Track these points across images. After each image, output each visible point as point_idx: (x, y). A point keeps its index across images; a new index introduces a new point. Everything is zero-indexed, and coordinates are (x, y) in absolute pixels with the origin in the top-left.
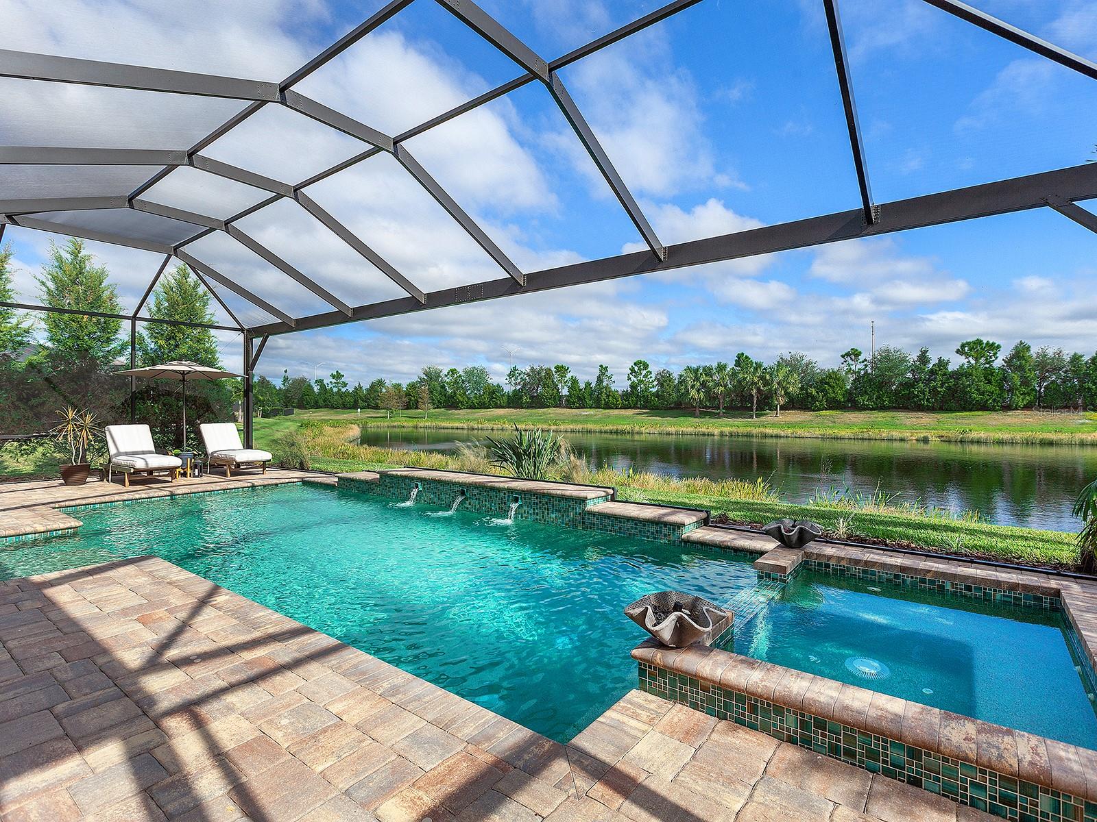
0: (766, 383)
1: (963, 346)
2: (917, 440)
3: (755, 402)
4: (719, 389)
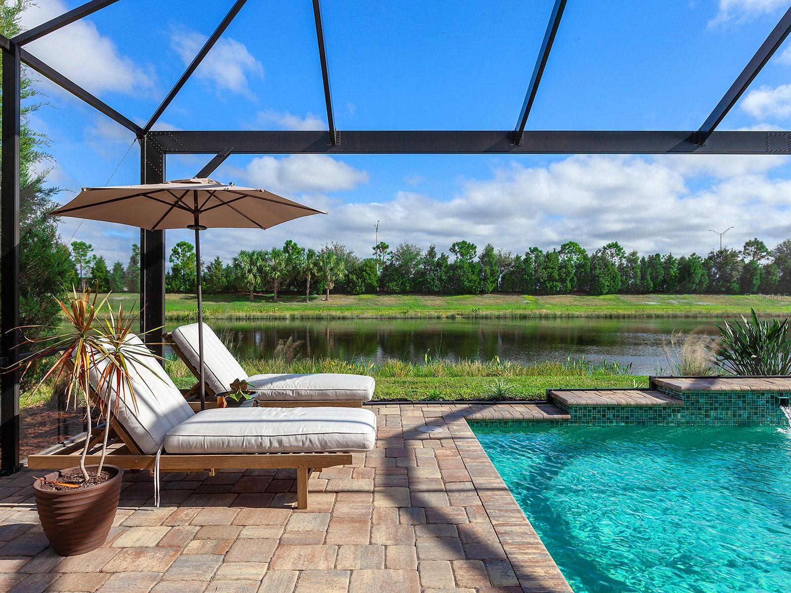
1: (454, 245)
2: (447, 318)
3: (308, 286)
4: (275, 274)
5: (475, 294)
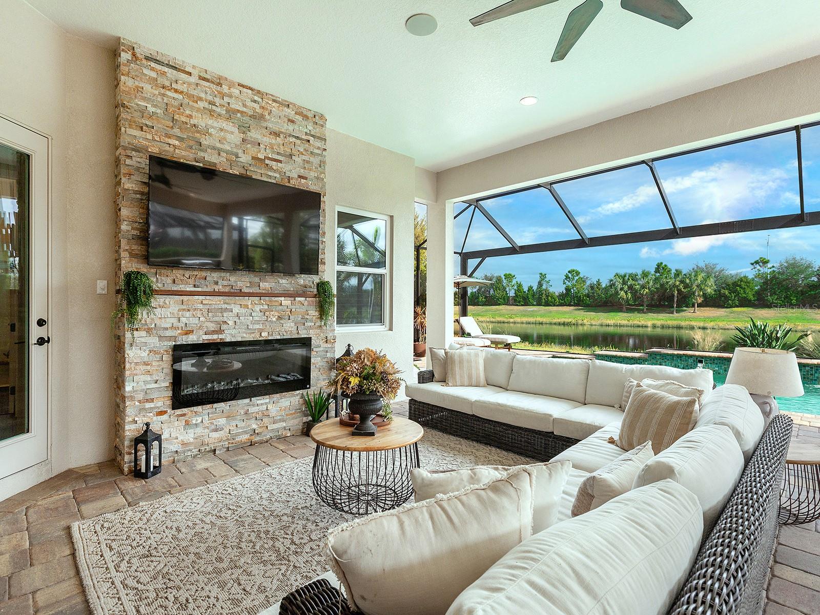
0: (686, 286)
3: (675, 300)
4: (644, 291)
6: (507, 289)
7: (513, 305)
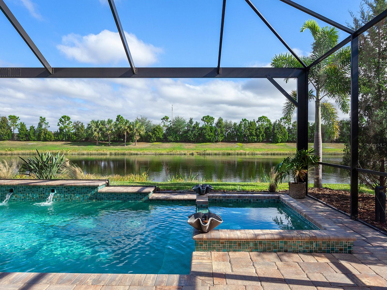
0: (131, 130)
1: (203, 118)
2: (190, 154)
5: (213, 142)
6: (12, 128)
7: (17, 140)
